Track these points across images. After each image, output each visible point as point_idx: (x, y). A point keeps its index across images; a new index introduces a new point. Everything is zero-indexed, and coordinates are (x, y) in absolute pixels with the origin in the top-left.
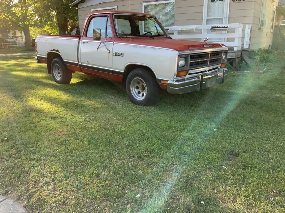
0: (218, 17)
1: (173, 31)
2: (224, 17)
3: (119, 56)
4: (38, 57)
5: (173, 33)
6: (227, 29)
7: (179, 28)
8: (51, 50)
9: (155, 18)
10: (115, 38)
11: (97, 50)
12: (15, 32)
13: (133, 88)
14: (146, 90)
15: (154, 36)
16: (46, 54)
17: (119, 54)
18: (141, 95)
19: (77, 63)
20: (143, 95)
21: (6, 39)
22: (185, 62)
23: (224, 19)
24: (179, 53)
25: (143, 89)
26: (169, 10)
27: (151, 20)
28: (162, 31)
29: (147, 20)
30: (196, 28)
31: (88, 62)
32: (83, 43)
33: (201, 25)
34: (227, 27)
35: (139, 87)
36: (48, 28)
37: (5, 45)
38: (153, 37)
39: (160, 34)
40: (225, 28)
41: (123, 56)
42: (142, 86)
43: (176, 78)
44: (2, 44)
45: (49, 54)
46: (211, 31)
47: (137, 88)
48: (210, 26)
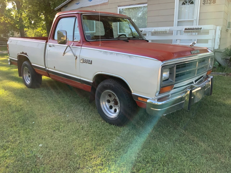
0: (188, 19)
1: (146, 32)
2: (194, 19)
3: (87, 63)
4: (10, 59)
5: (145, 34)
6: (201, 30)
7: (153, 29)
8: (21, 53)
9: (130, 19)
10: (83, 42)
11: (63, 55)
12: (13, 33)
13: (104, 103)
14: (119, 105)
15: (129, 39)
16: (16, 57)
17: (87, 61)
18: (113, 110)
19: (44, 68)
20: (115, 111)
21: (6, 38)
22: (170, 74)
23: (194, 21)
24: (163, 63)
25: (116, 103)
26: (140, 14)
27: (126, 21)
28: (137, 33)
29: (121, 21)
30: (169, 29)
31: (54, 67)
32: (50, 46)
33: (172, 26)
34: (201, 29)
35: (111, 101)
36: (41, 29)
37: (5, 43)
38: (127, 40)
39: (135, 37)
40: (199, 30)
41: (91, 64)
42: (113, 100)
43: (158, 96)
44: (2, 43)
45: (20, 57)
46: (185, 33)
47: (109, 101)
48: (183, 28)
